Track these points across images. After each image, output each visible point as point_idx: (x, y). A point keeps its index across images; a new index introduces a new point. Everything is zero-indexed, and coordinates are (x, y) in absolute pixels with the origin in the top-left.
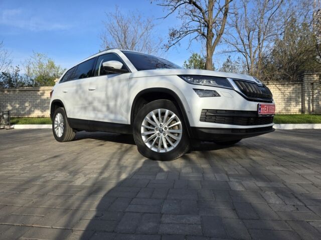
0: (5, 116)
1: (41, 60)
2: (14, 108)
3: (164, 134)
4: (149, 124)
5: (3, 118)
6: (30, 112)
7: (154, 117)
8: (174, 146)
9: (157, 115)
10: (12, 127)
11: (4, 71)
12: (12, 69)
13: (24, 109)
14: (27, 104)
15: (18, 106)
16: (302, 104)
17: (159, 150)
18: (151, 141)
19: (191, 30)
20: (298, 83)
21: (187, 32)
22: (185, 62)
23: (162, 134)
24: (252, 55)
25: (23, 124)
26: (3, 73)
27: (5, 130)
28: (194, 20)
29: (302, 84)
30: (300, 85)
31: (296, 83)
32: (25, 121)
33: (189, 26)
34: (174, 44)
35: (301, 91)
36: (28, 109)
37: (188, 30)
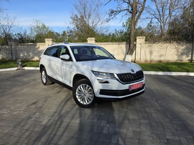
0: (20, 63)
1: (38, 24)
2: (24, 55)
3: (86, 96)
4: (79, 90)
5: (19, 64)
6: (33, 58)
7: (82, 88)
8: (90, 102)
9: (83, 87)
10: (24, 68)
11: (18, 33)
12: (22, 31)
13: (29, 56)
14: (31, 53)
15: (26, 54)
16: (191, 56)
17: (83, 103)
18: (80, 98)
19: (123, 9)
20: (191, 42)
21: (120, 11)
22: (123, 23)
23: (85, 96)
24: (165, 21)
25: (29, 67)
26: (18, 34)
27: (20, 70)
28: (125, 2)
29: (193, 43)
30: (192, 43)
31: (189, 42)
32: (30, 65)
33: (122, 7)
34: (112, 18)
35: (192, 47)
36: (31, 56)
37: (121, 10)
